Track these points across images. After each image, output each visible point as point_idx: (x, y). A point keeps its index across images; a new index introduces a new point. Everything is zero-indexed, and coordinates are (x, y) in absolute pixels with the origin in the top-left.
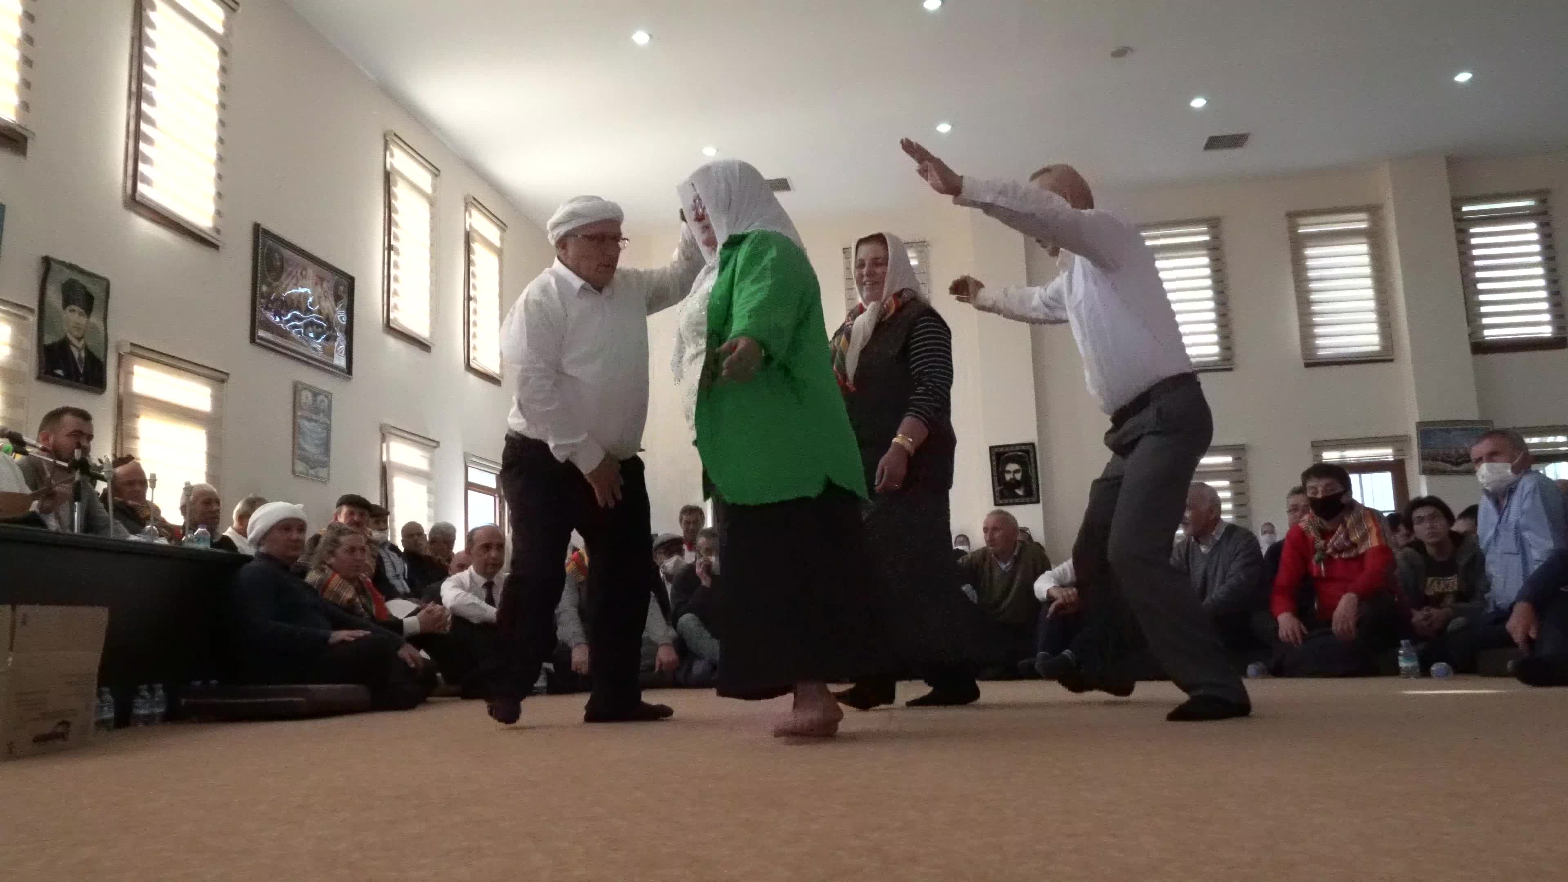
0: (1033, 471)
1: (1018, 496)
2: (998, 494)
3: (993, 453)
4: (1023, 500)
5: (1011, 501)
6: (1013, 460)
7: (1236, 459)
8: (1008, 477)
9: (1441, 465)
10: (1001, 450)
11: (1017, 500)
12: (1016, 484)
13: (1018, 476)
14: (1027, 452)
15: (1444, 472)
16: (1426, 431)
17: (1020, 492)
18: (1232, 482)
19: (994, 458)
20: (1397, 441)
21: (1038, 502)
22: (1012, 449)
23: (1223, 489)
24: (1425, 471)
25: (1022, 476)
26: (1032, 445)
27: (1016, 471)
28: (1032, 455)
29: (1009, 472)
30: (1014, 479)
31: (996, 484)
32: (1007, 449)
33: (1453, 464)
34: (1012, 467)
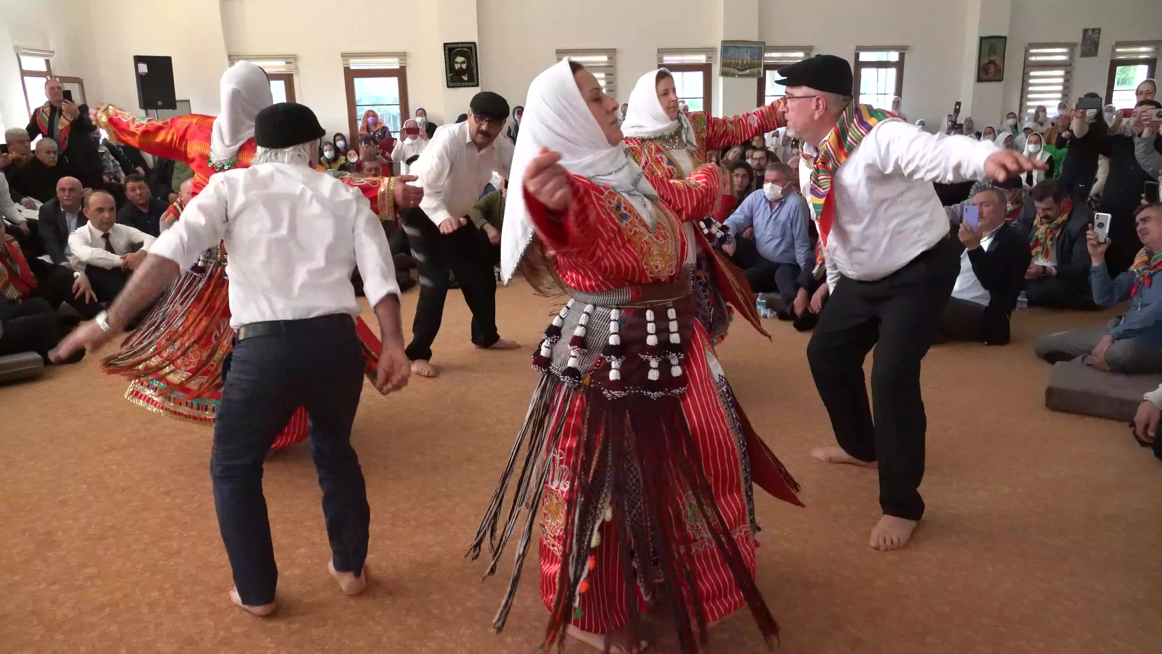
0: (475, 63)
1: (464, 81)
2: (449, 79)
3: (446, 48)
4: (467, 84)
5: (459, 84)
6: (462, 54)
7: (610, 58)
8: (457, 66)
9: (732, 70)
10: (453, 46)
11: (463, 84)
12: (461, 72)
13: (464, 66)
14: (470, 48)
15: (733, 75)
16: (727, 46)
17: (465, 78)
18: (607, 74)
19: (447, 52)
20: (709, 51)
21: (478, 85)
22: (460, 45)
23: (601, 79)
24: (724, 74)
25: (467, 67)
26: (474, 43)
27: (463, 62)
28: (474, 51)
29: (457, 63)
30: (461, 68)
31: (448, 72)
32: (456, 46)
33: (739, 70)
34: (460, 59)
